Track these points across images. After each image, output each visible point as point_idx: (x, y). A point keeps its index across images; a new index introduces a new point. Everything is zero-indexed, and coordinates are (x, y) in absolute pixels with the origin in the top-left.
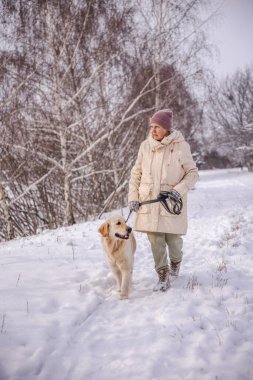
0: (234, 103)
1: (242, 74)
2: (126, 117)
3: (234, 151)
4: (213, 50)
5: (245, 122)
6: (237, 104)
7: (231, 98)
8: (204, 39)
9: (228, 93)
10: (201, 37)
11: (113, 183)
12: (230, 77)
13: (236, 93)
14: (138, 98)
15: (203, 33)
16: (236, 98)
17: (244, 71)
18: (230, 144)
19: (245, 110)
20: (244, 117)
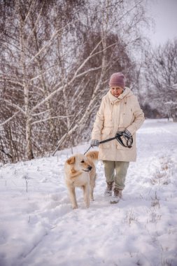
0: (164, 67)
1: (171, 44)
2: (78, 74)
3: (163, 104)
4: (150, 22)
5: (172, 82)
6: (167, 68)
7: (162, 63)
8: (143, 13)
9: (160, 59)
10: (140, 11)
12: (162, 46)
13: (166, 59)
14: (88, 58)
15: (142, 8)
16: (166, 63)
17: (173, 42)
18: (160, 99)
19: (172, 73)
20: (172, 78)
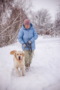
1: (40, 11)
4: (34, 7)
5: (40, 23)
6: (38, 19)
7: (37, 17)
8: (32, 4)
9: (36, 16)
10: (31, 4)
11: (9, 38)
12: (37, 12)
13: (38, 16)
15: (31, 2)
17: (40, 10)
19: (40, 20)
20: (40, 22)
